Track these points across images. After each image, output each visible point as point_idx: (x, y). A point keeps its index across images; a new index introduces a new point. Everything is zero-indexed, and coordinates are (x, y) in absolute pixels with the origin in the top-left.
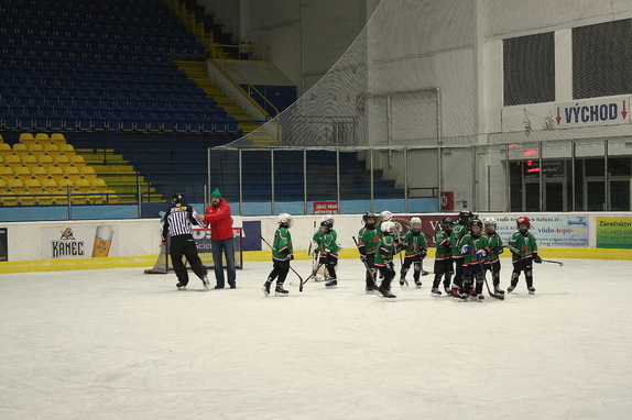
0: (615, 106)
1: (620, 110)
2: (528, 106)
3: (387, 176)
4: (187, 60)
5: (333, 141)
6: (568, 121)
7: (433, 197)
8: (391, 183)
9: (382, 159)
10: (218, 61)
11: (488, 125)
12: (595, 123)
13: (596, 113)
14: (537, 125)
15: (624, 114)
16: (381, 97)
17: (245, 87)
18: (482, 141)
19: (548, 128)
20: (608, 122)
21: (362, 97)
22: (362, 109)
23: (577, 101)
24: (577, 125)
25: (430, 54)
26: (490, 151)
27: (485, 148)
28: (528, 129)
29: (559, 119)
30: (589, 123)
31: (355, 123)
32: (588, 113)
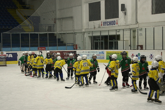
0: (115, 21)
1: (116, 22)
2: (95, 21)
3: (61, 40)
4: (11, 9)
5: (48, 31)
6: (104, 25)
7: (72, 46)
8: (62, 42)
9: (60, 35)
10: (19, 9)
11: (85, 26)
12: (110, 26)
13: (110, 23)
14: (97, 26)
15: (117, 23)
16: (60, 19)
17: (25, 16)
18: (84, 31)
19: (99, 27)
20: (113, 26)
21: (55, 19)
22: (55, 22)
23: (106, 20)
24: (106, 26)
25: (72, 7)
26: (85, 33)
27: (84, 32)
28: (95, 28)
29: (102, 25)
30: (109, 26)
31: (54, 26)
32: (108, 23)
